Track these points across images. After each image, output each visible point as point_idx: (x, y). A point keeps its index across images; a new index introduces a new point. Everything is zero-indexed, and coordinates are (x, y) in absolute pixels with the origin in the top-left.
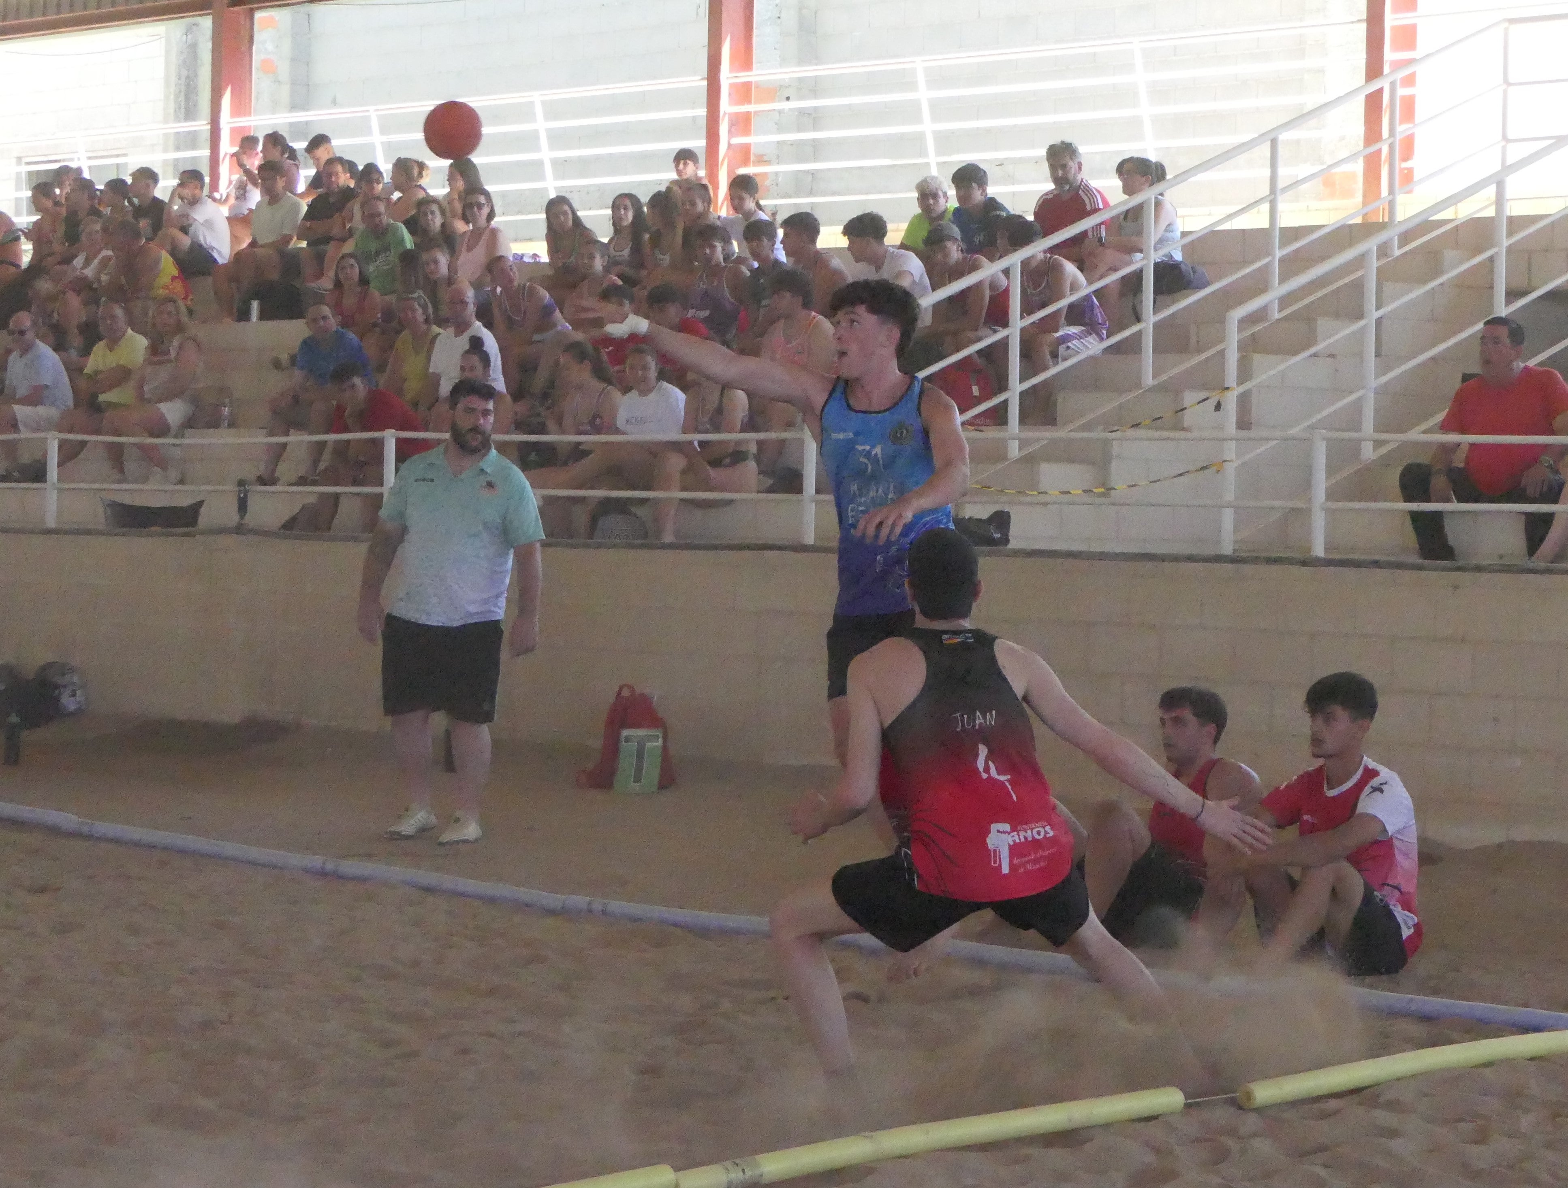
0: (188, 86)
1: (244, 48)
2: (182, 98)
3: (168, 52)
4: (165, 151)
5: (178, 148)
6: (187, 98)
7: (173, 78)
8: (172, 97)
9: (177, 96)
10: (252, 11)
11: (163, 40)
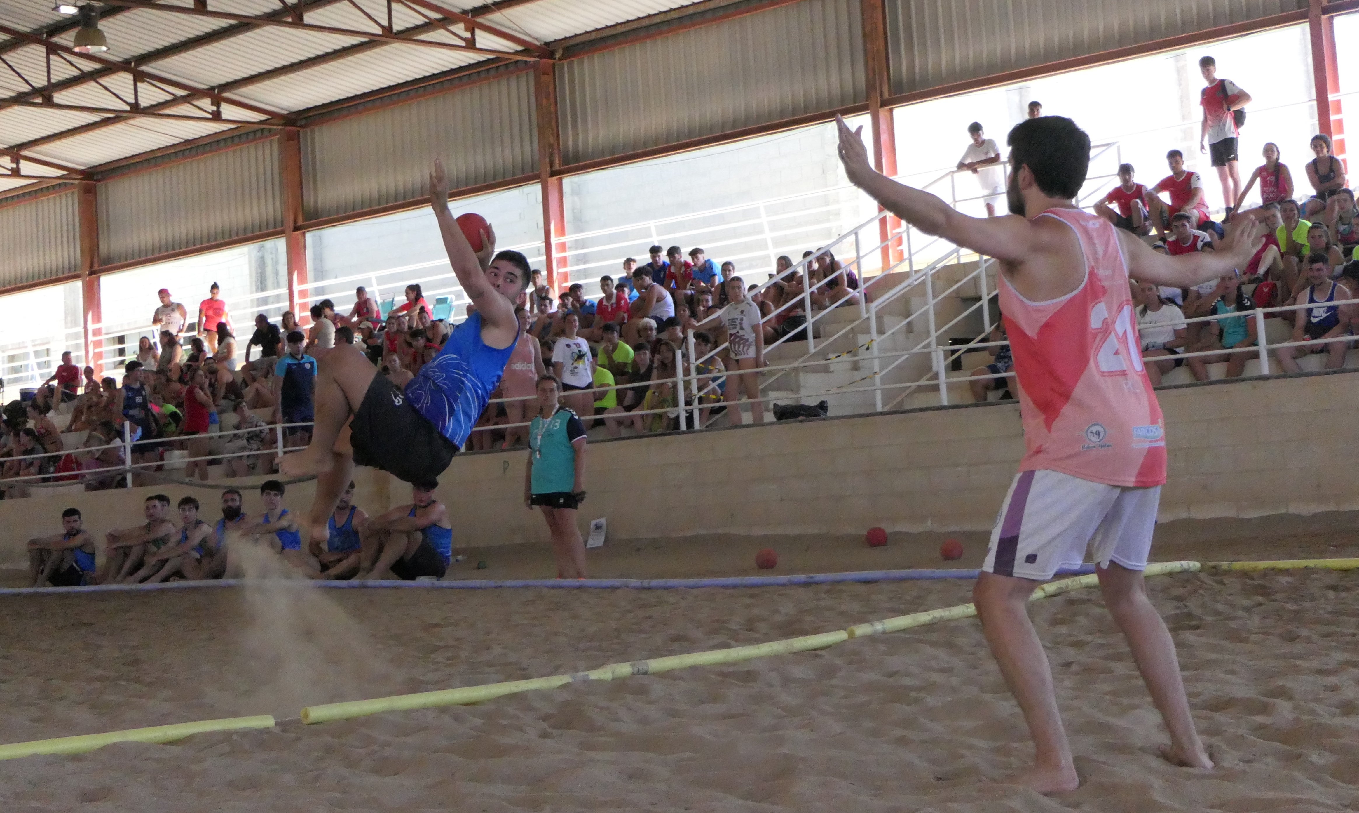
0: (261, 277)
1: (302, 251)
2: (259, 283)
3: (250, 262)
4: (252, 307)
5: (258, 306)
6: (261, 283)
7: (254, 274)
8: (254, 283)
9: (256, 282)
10: (304, 233)
11: (247, 256)
